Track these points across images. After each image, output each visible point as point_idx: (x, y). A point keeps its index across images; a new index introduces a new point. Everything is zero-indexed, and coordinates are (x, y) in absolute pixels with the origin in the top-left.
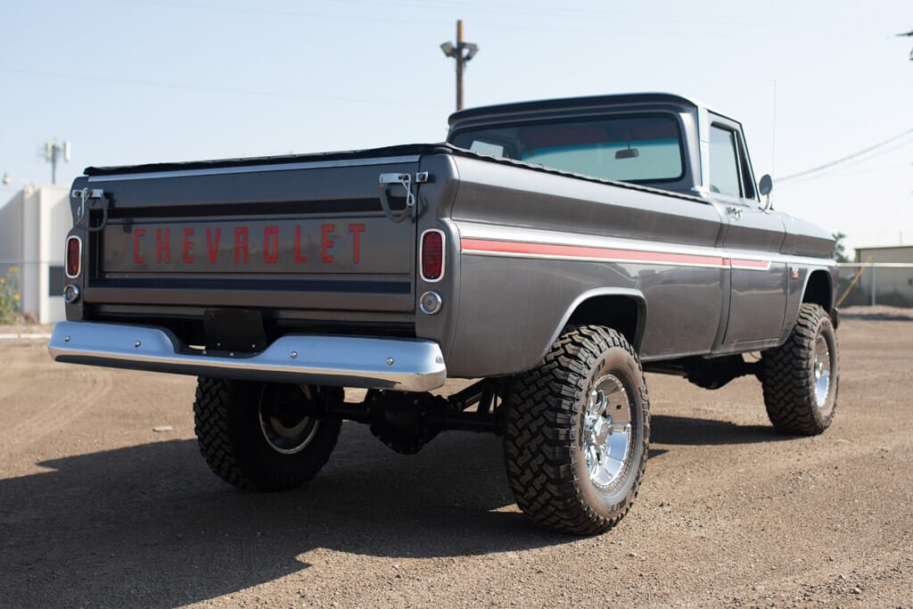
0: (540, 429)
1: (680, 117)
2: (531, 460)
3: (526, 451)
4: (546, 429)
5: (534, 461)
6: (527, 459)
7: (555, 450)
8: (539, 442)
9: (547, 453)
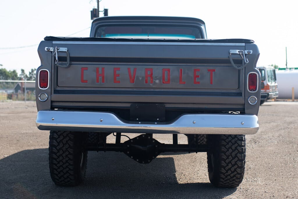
0: (236, 148)
1: (201, 27)
2: (232, 160)
3: (230, 157)
4: (238, 148)
5: (233, 160)
6: (230, 160)
7: (242, 155)
8: (236, 153)
9: (239, 157)
